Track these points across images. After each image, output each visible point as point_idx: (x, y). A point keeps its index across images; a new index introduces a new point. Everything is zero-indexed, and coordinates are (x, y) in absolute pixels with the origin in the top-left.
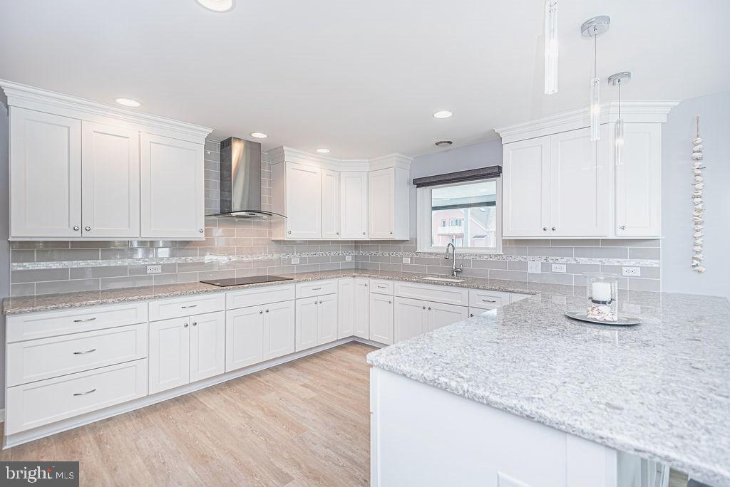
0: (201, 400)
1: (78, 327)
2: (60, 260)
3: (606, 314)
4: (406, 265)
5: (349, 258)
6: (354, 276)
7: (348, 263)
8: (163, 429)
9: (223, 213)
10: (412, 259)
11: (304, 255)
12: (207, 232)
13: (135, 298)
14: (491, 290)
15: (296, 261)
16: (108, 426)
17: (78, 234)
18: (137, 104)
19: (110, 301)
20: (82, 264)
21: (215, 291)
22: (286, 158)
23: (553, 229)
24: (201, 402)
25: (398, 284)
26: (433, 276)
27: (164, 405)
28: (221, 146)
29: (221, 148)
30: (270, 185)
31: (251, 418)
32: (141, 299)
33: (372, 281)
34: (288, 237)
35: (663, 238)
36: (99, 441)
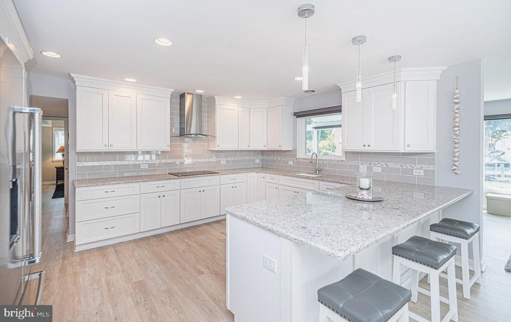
0: (167, 237)
1: (107, 195)
2: (98, 161)
3: (365, 195)
4: (290, 166)
5: (257, 161)
6: (257, 172)
7: (258, 164)
8: (146, 249)
9: (181, 135)
10: (294, 162)
11: (229, 159)
12: (171, 146)
13: (134, 181)
14: (331, 182)
15: (223, 162)
16: (120, 246)
17: (107, 148)
18: (135, 81)
19: (122, 182)
20: (109, 163)
21: (174, 179)
22: (216, 103)
23: (369, 146)
24: (166, 238)
25: (281, 177)
26: (304, 173)
27: (148, 238)
28: (180, 97)
29: (180, 98)
30: (208, 118)
31: (190, 246)
32: (136, 182)
33: (268, 175)
34: (217, 149)
35: (437, 152)
36: (116, 252)
